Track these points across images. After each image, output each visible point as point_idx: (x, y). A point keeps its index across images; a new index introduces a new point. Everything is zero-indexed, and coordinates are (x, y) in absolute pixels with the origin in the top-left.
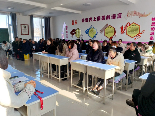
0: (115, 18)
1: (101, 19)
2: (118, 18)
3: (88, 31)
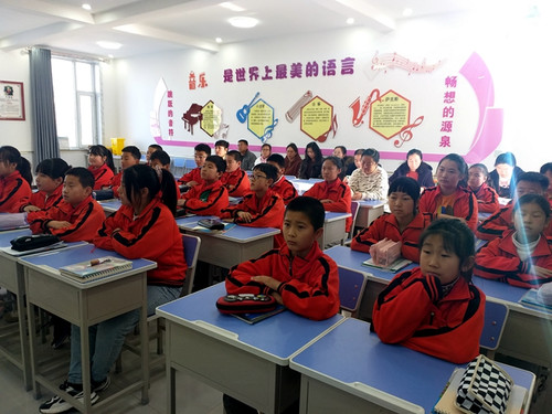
0: (334, 73)
1: (288, 74)
2: (343, 72)
3: (245, 112)
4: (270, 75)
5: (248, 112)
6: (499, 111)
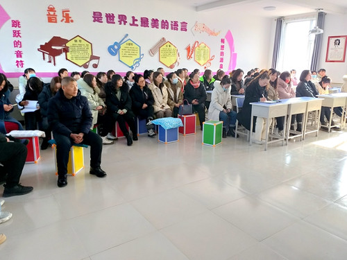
0: (177, 29)
1: (150, 25)
2: (182, 30)
3: (116, 47)
4: (136, 23)
5: (119, 48)
6: (236, 54)
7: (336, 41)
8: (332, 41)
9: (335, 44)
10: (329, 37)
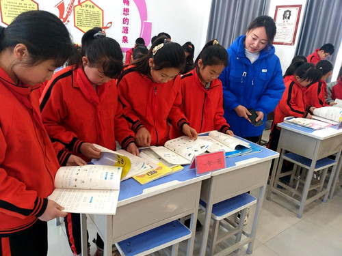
6: (150, 24)
7: (285, 12)
8: (281, 12)
9: (284, 17)
10: (277, 7)
